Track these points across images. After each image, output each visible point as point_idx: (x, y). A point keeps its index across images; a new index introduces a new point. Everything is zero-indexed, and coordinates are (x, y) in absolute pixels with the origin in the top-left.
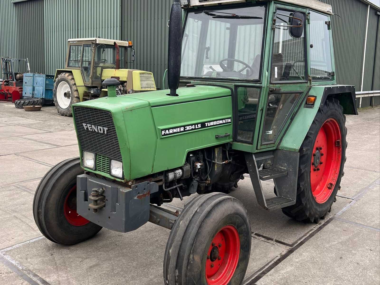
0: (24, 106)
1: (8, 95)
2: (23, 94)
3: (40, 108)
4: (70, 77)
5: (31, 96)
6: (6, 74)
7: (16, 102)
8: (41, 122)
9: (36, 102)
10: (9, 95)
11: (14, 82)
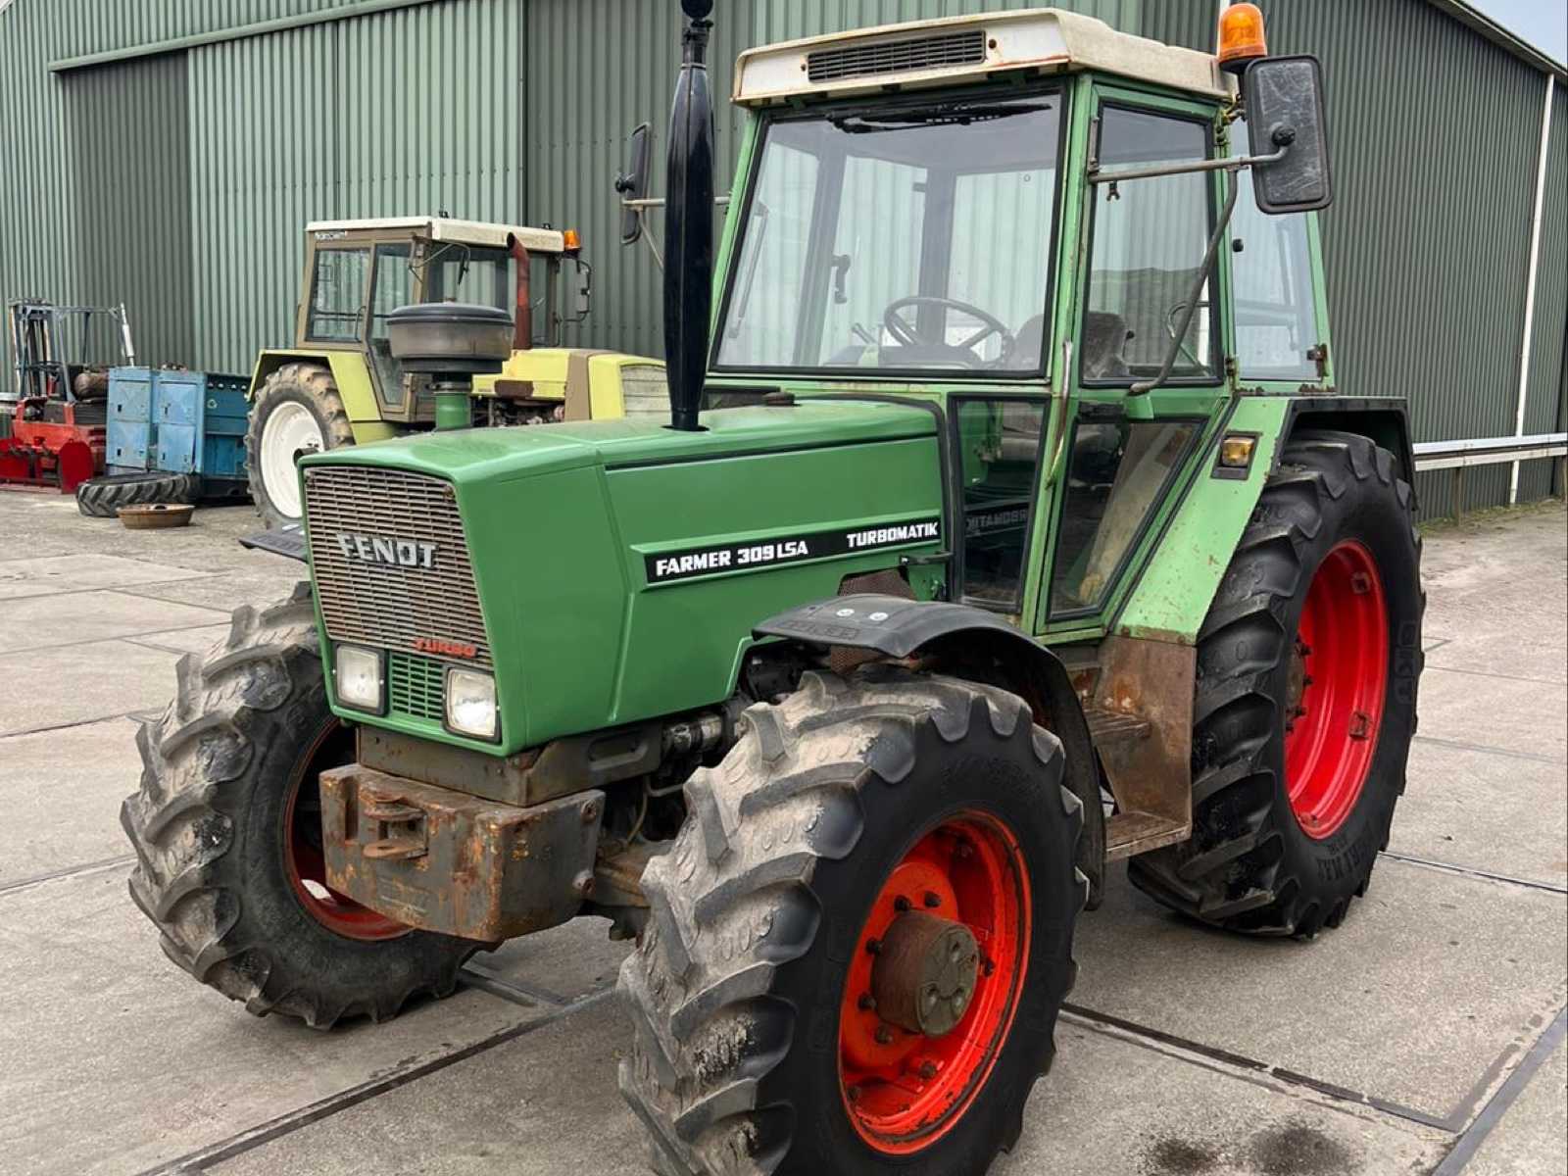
0: (118, 505)
1: (43, 459)
2: (108, 456)
3: (188, 513)
4: (320, 384)
5: (142, 463)
6: (33, 371)
7: (81, 492)
8: (203, 574)
9: (169, 489)
10: (45, 462)
11: (66, 404)
